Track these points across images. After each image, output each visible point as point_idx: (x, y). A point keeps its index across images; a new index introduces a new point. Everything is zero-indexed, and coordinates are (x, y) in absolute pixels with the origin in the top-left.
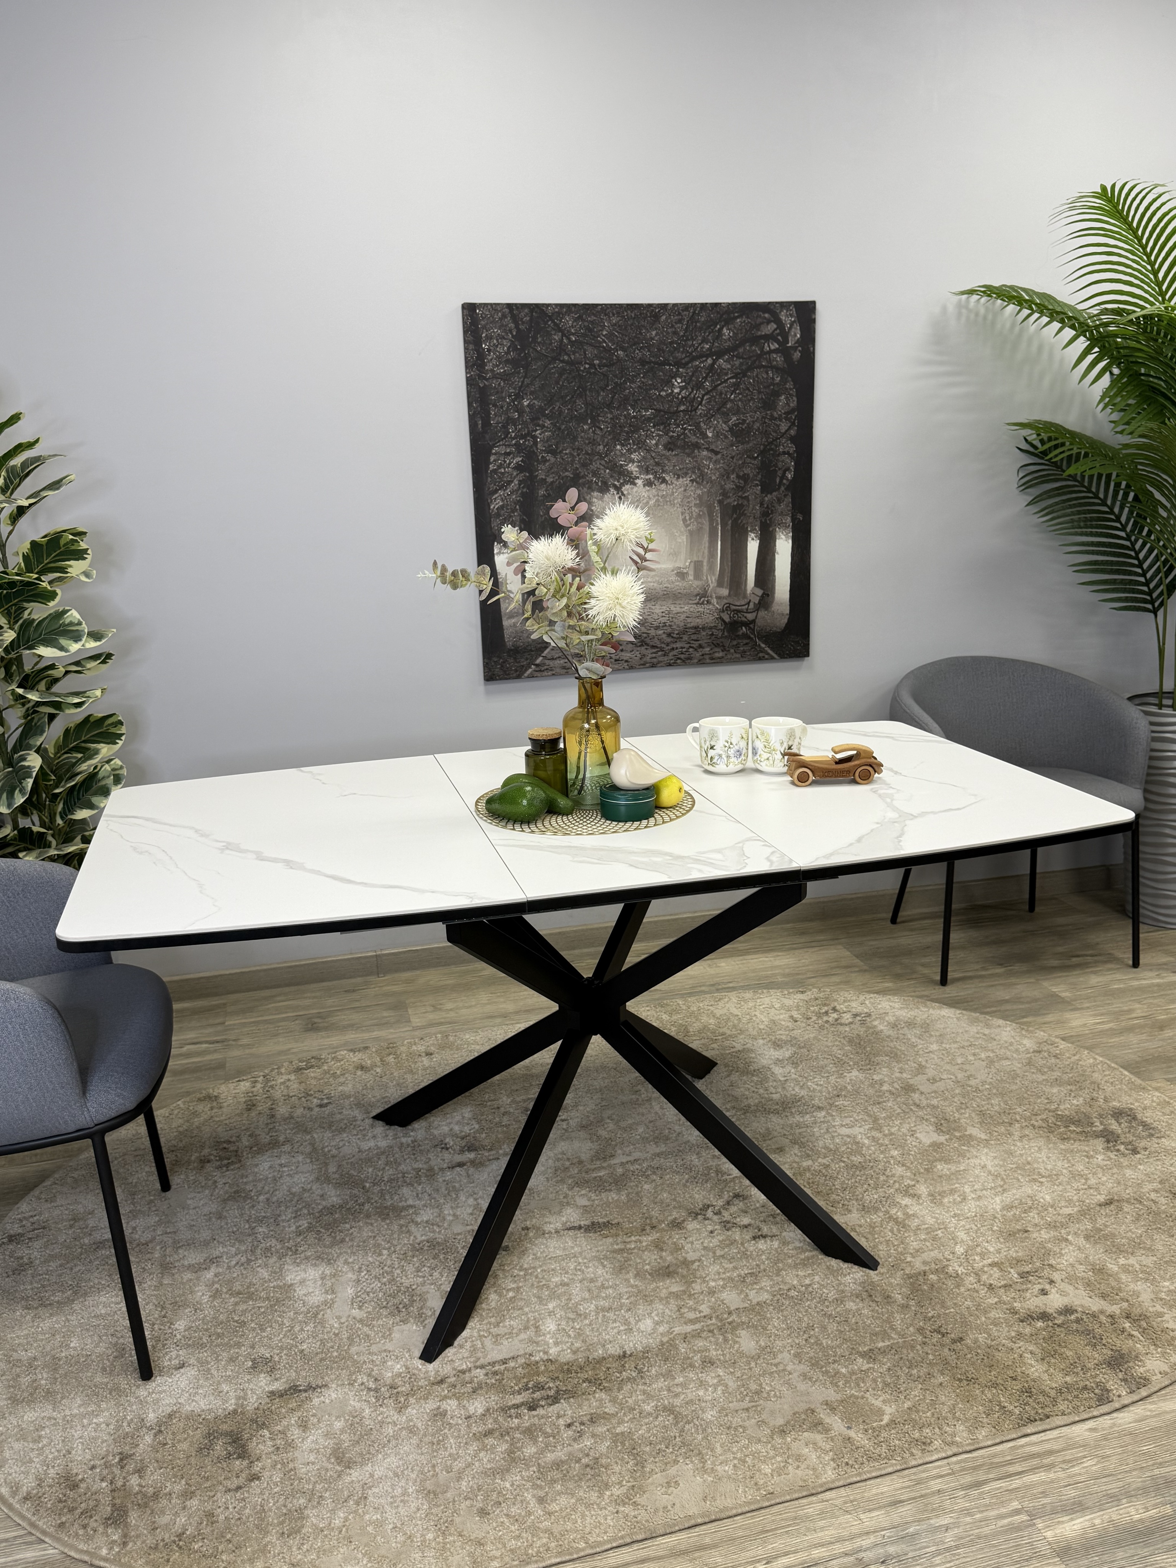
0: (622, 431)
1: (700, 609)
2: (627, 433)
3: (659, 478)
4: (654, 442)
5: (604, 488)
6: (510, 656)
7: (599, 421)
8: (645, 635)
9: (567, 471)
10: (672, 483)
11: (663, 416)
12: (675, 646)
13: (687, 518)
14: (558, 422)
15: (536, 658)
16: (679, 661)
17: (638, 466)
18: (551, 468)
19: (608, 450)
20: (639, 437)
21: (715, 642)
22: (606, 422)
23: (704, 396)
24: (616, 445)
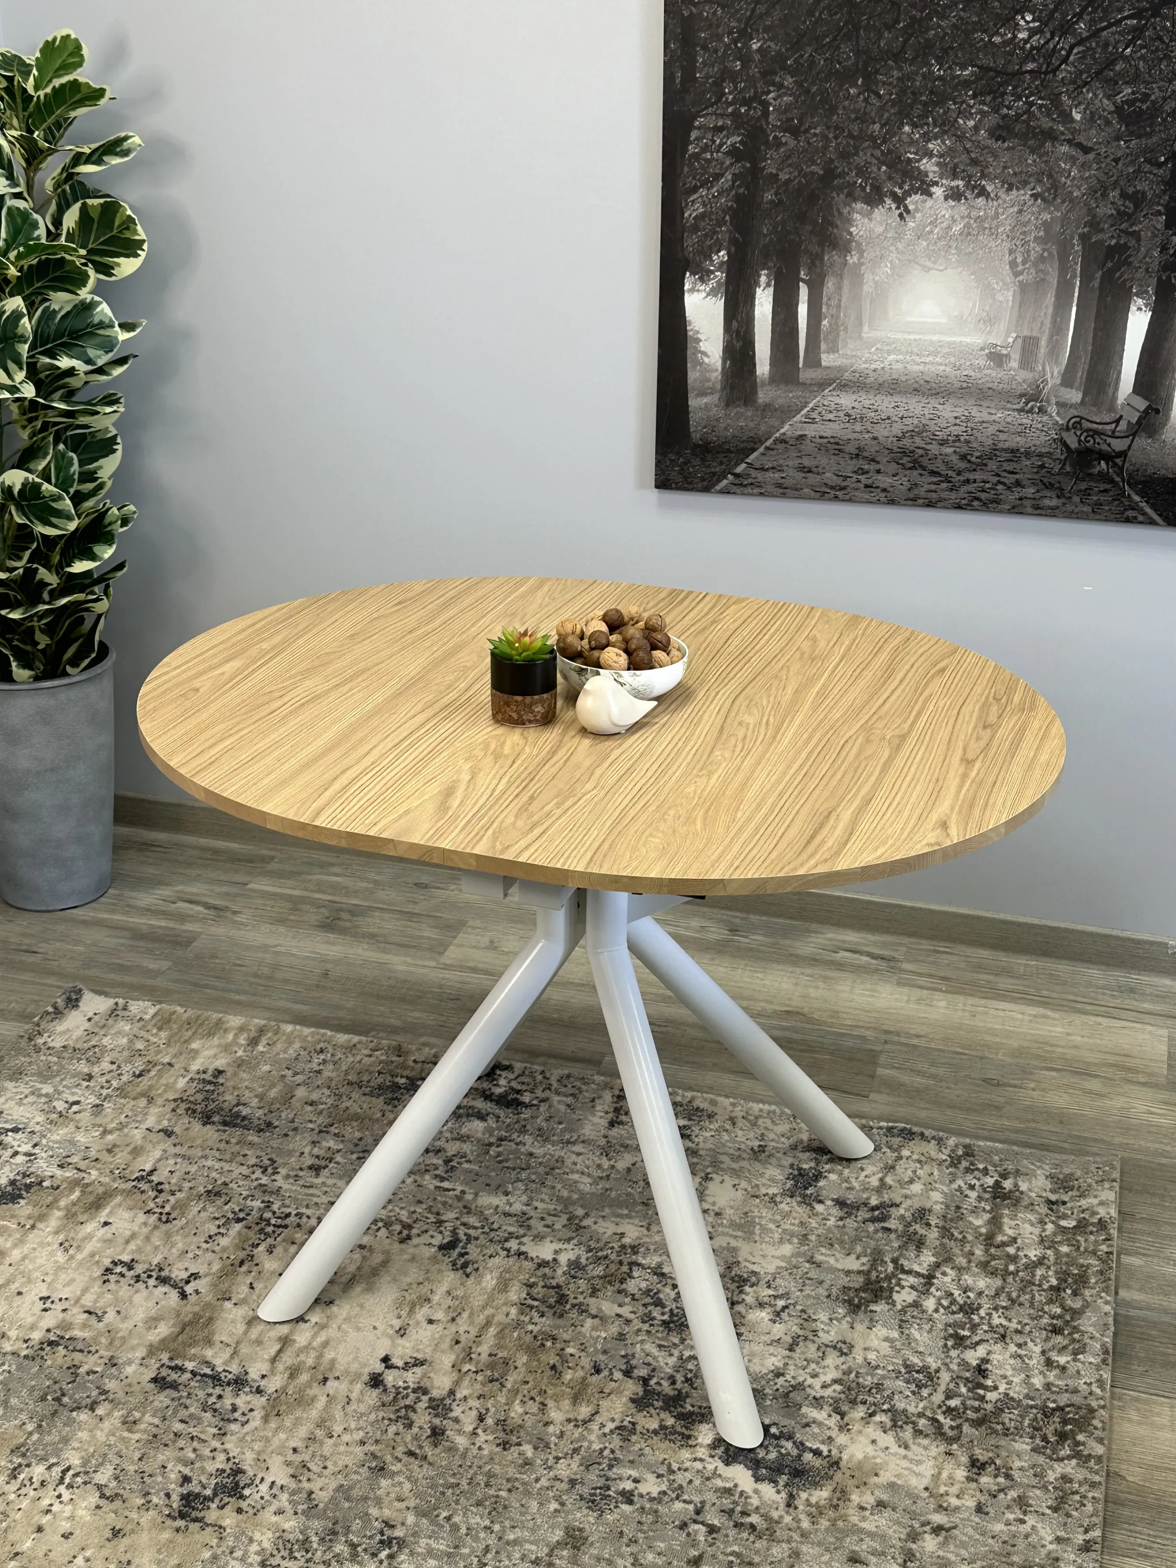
0: (915, 101)
1: (1026, 420)
2: (925, 104)
4: (971, 123)
5: (874, 198)
6: (694, 454)
7: (877, 82)
8: (920, 452)
9: (814, 163)
10: (997, 197)
11: (993, 79)
12: (971, 476)
13: (1019, 260)
14: (806, 80)
15: (737, 464)
16: (976, 503)
17: (938, 164)
18: (788, 157)
19: (887, 132)
20: (945, 113)
21: (1045, 480)
22: (890, 84)
23: (1072, 47)
24: (902, 124)
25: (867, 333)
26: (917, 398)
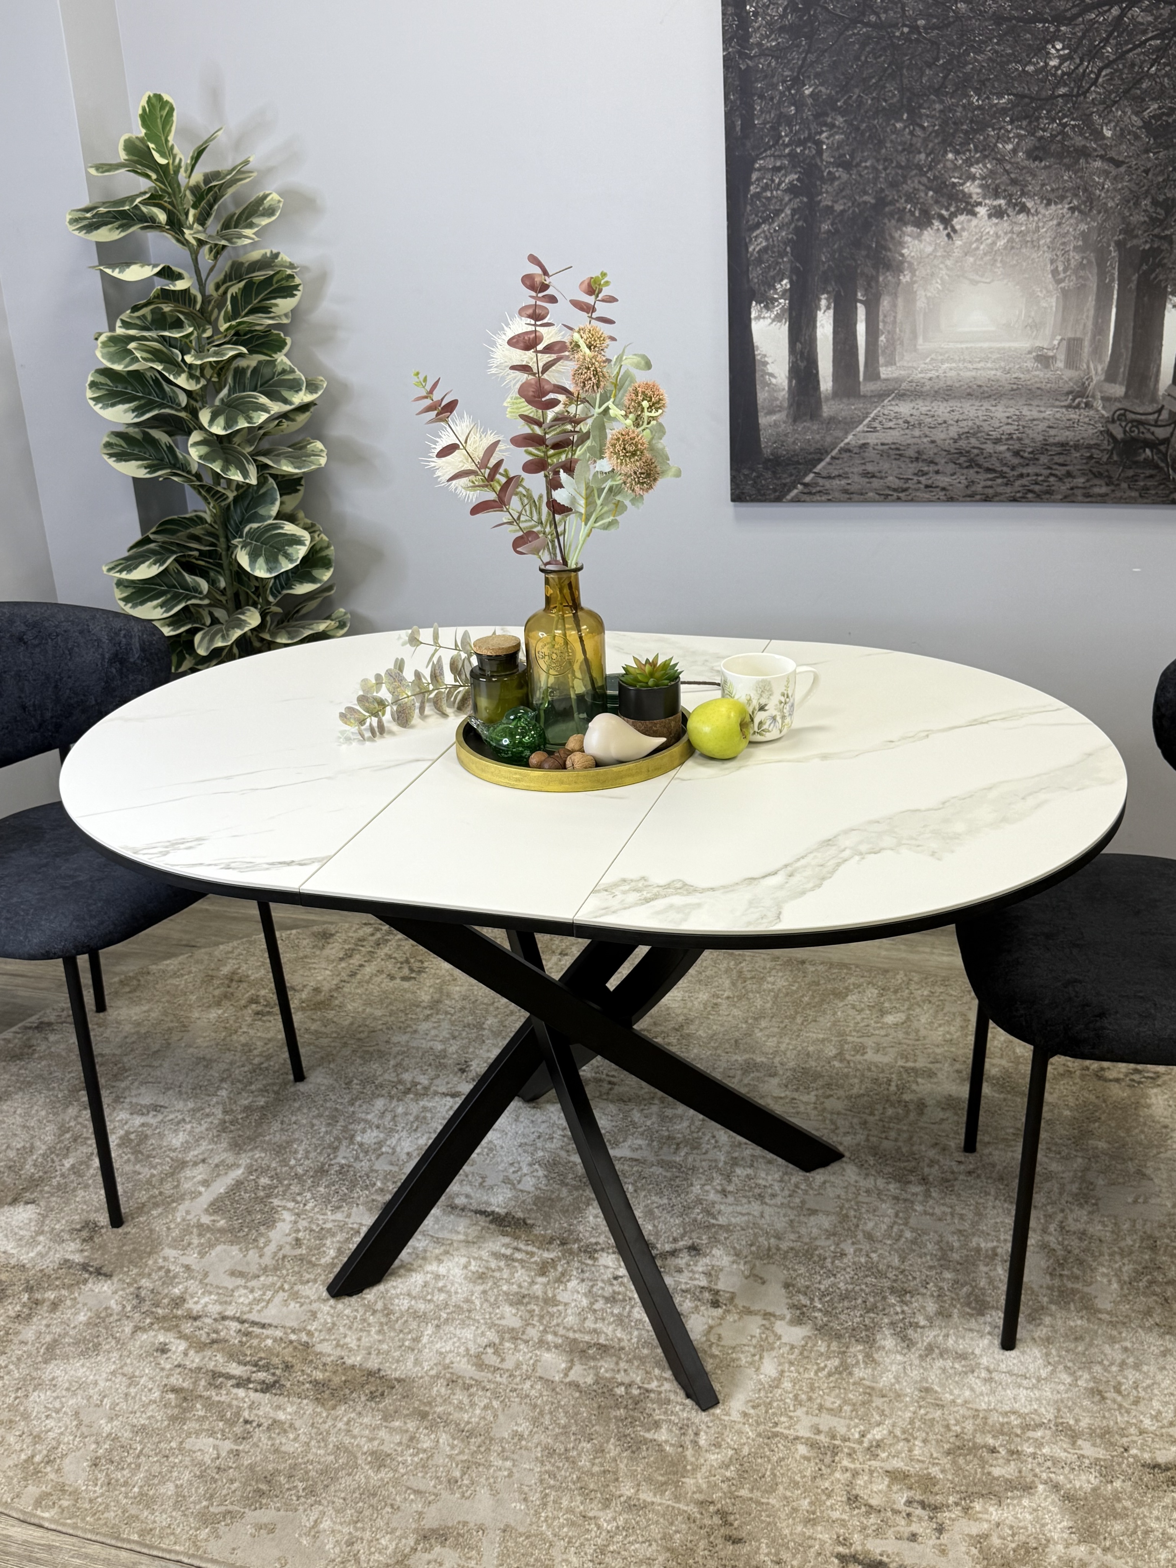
0: (957, 130)
1: (1073, 415)
2: (966, 133)
3: (1015, 205)
4: (1010, 147)
5: (923, 221)
6: (767, 468)
7: (921, 116)
8: (976, 451)
9: (865, 193)
10: (1037, 213)
11: (1028, 105)
12: (1025, 471)
13: (1061, 268)
14: (855, 118)
15: (806, 475)
16: (1030, 495)
17: (981, 186)
18: (842, 190)
19: (933, 160)
20: (985, 139)
21: (1095, 470)
22: (933, 117)
23: (1101, 70)
24: (946, 152)
25: (922, 345)
26: (970, 402)
